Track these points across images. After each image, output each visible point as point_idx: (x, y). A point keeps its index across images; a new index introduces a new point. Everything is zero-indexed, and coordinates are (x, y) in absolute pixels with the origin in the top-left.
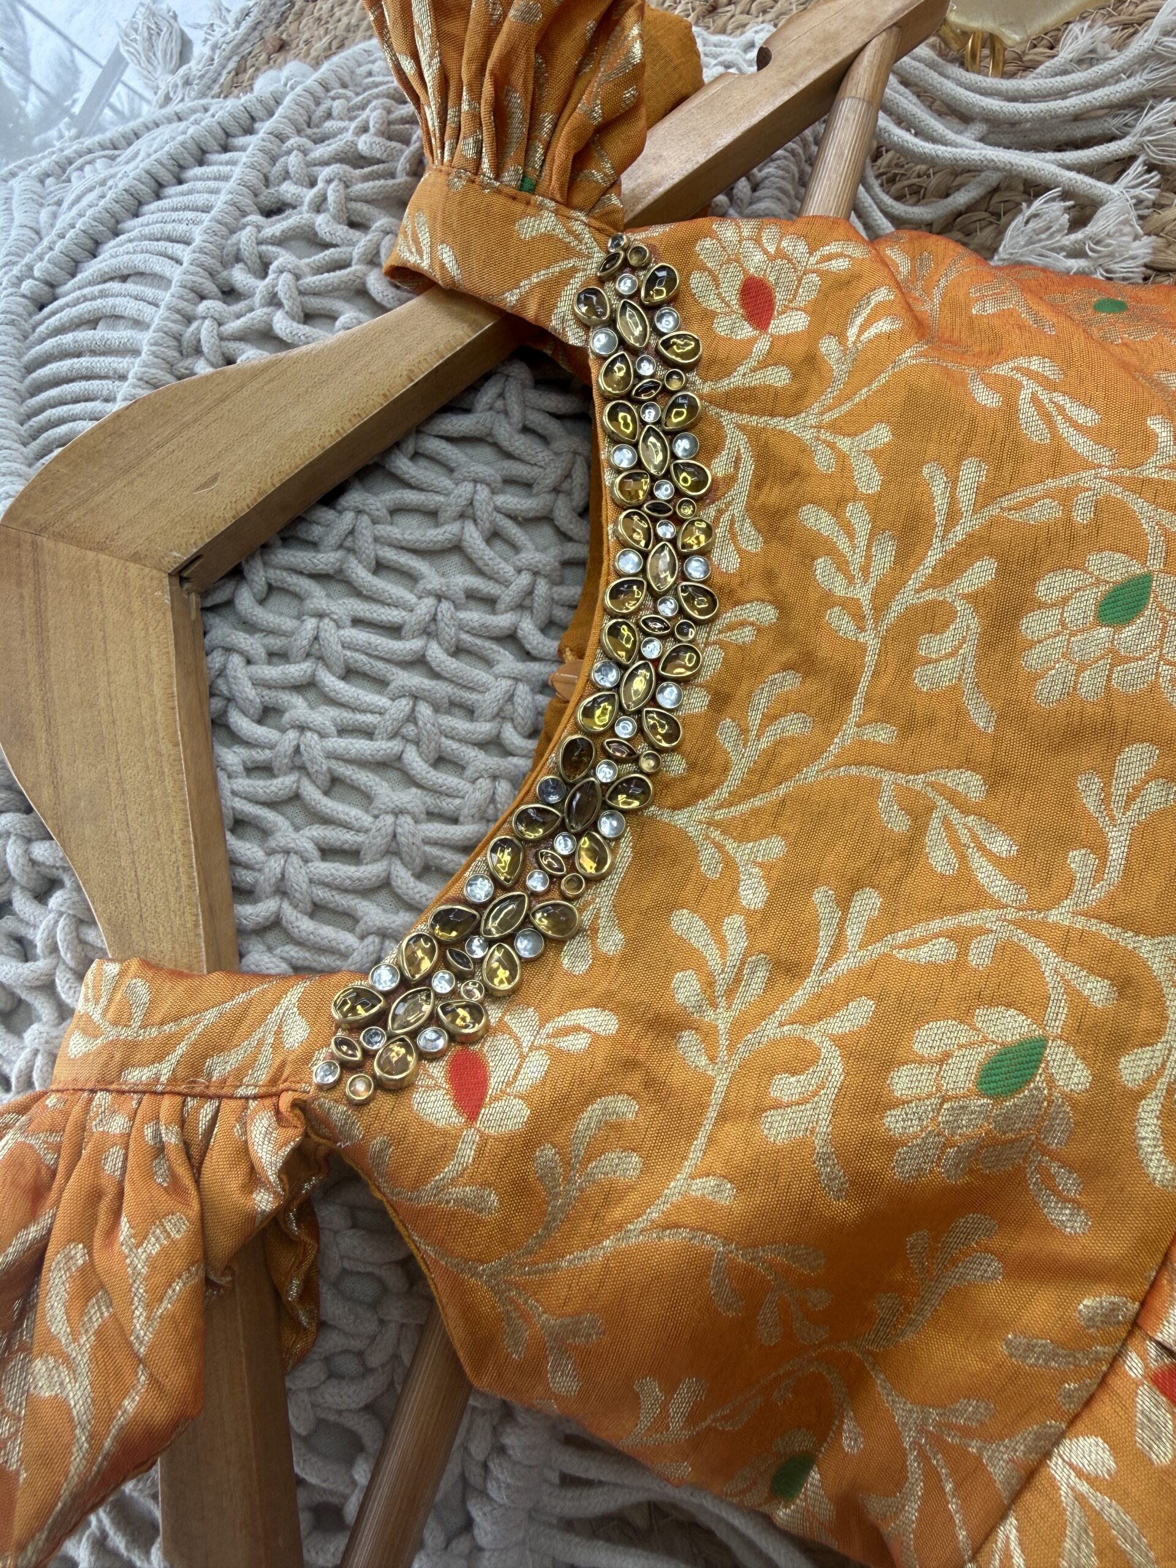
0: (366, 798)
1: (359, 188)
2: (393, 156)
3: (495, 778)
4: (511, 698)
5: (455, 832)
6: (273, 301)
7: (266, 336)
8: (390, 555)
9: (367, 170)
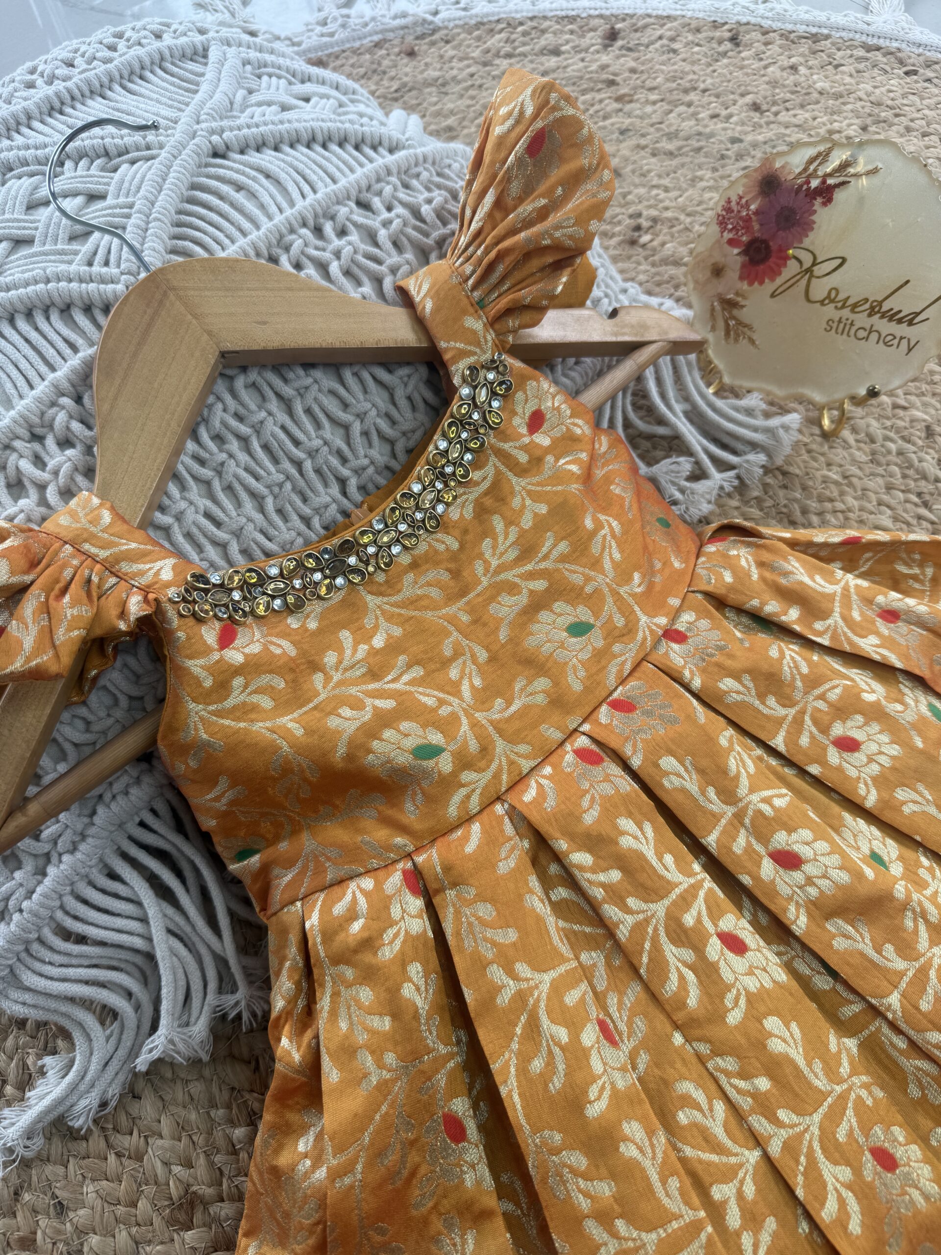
0: (239, 504)
1: (410, 231)
2: (434, 227)
3: (299, 534)
4: (327, 507)
5: (269, 545)
6: (337, 254)
7: (323, 268)
8: (316, 409)
9: (418, 223)
